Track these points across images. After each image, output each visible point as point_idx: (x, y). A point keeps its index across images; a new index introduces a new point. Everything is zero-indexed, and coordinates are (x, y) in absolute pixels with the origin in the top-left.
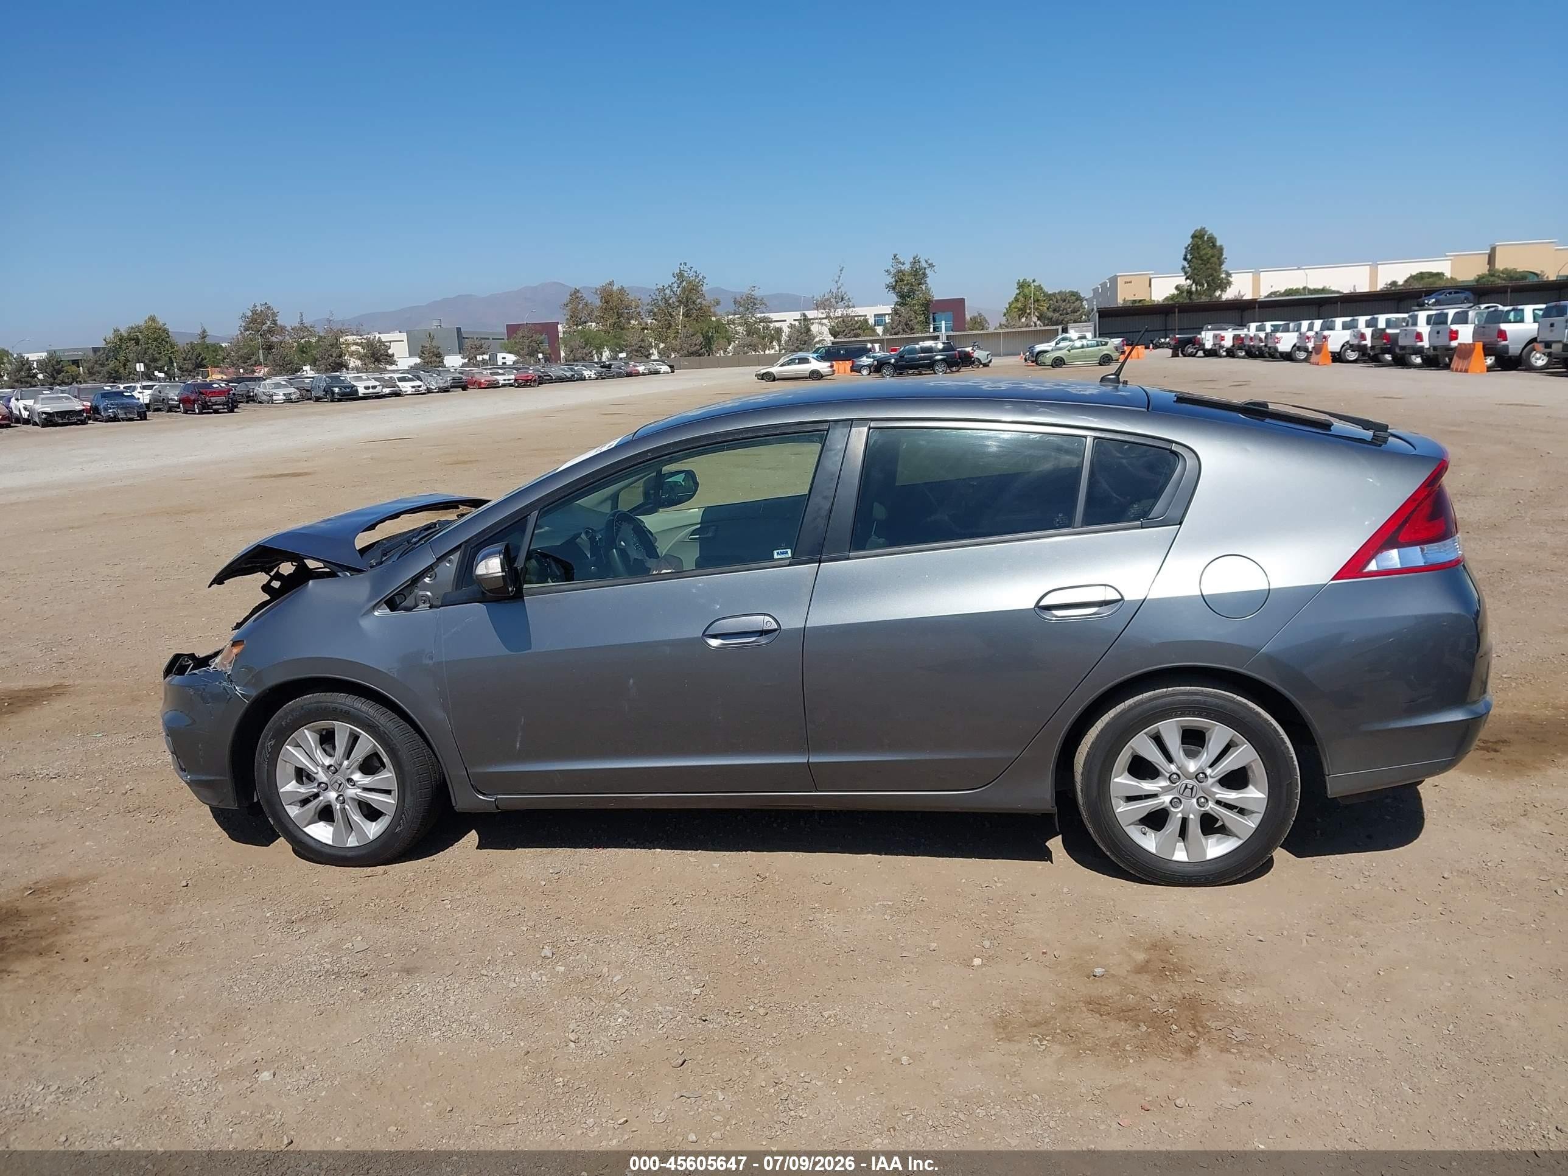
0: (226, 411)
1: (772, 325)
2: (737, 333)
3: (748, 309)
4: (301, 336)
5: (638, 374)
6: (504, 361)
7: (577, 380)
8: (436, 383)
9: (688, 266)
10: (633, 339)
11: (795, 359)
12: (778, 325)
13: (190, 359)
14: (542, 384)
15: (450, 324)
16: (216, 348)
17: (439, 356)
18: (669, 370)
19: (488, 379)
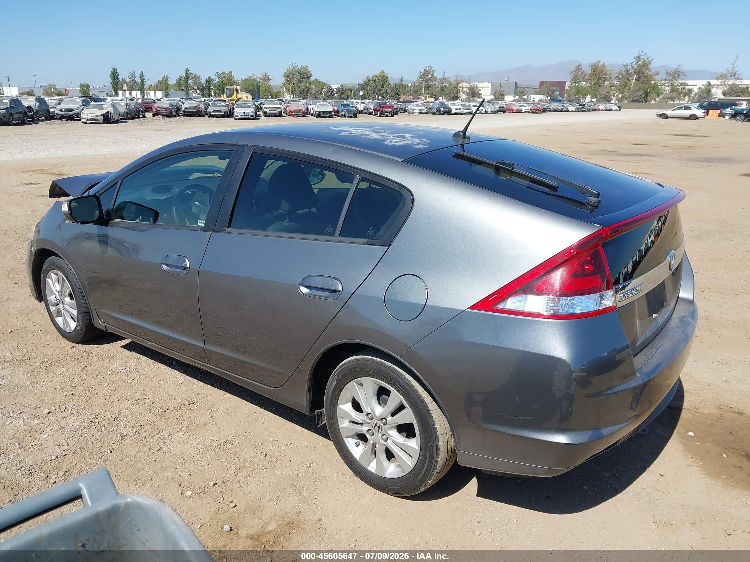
0: (391, 116)
1: (687, 87)
2: (665, 91)
3: (675, 77)
4: (443, 82)
5: (599, 110)
6: (534, 99)
7: (564, 111)
8: (491, 109)
9: (644, 52)
10: (602, 91)
11: (682, 107)
12: (690, 87)
13: (393, 91)
14: (545, 112)
15: (513, 80)
16: (406, 86)
17: (503, 95)
18: (618, 108)
19: (517, 108)
